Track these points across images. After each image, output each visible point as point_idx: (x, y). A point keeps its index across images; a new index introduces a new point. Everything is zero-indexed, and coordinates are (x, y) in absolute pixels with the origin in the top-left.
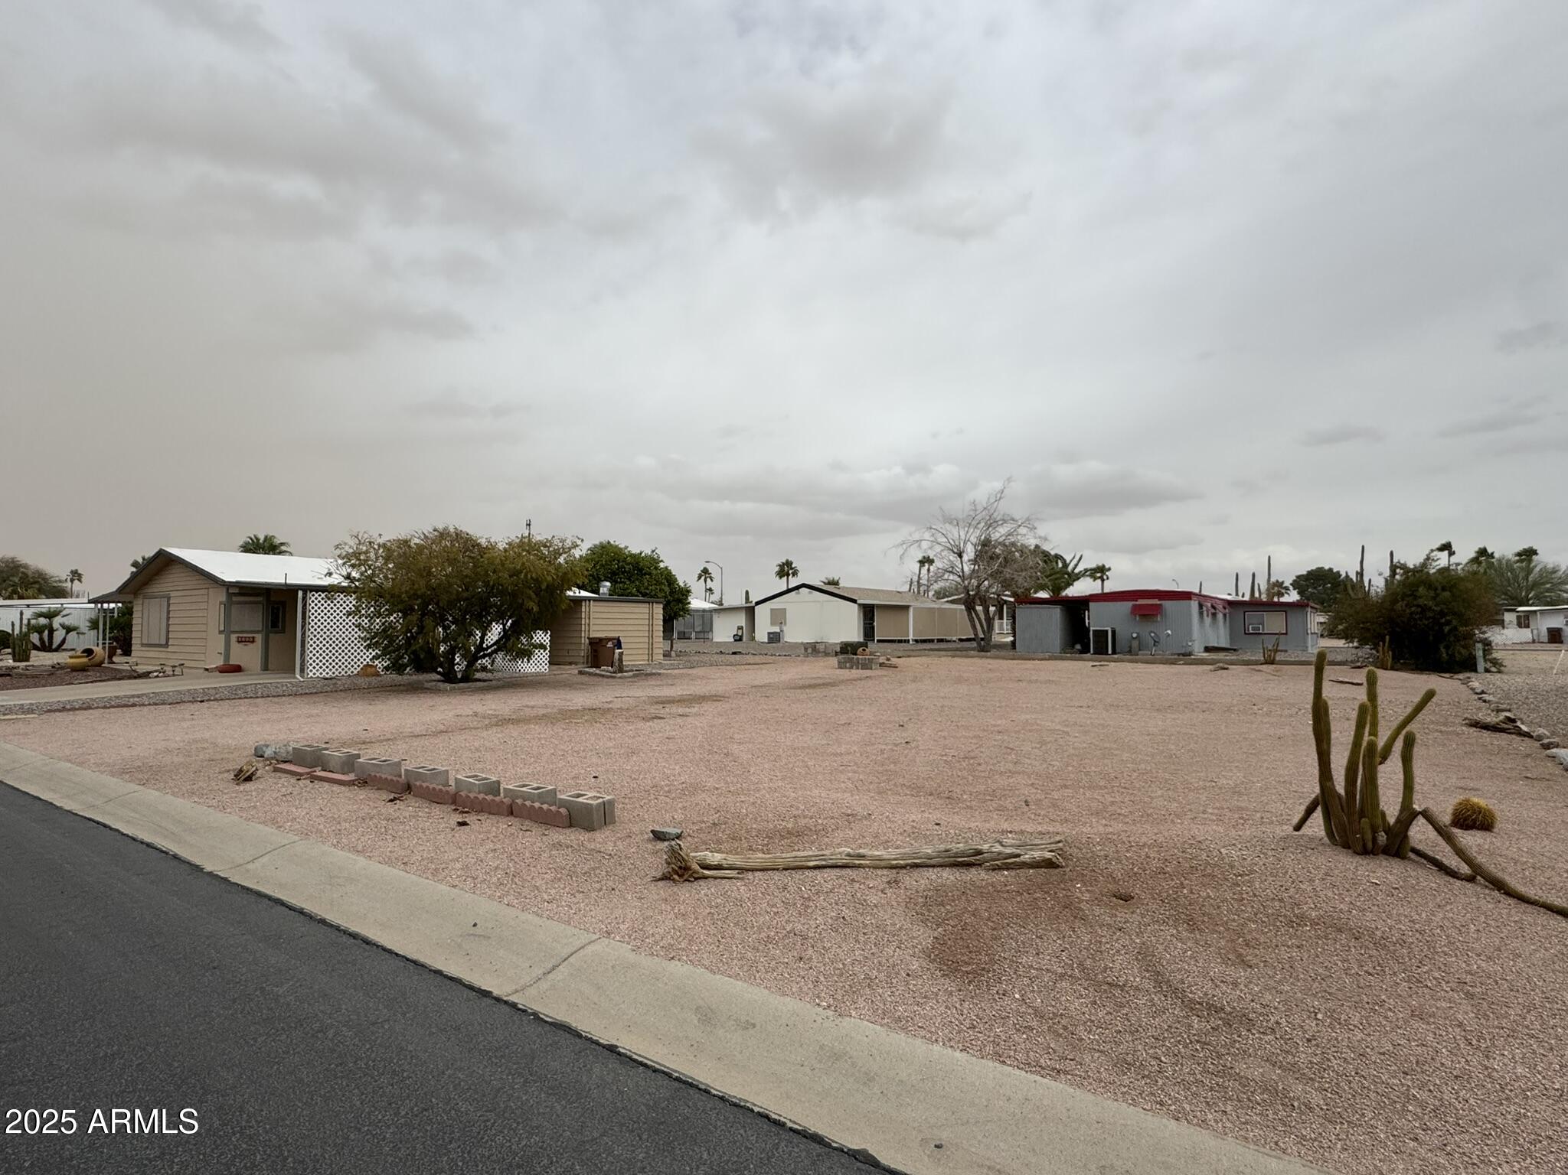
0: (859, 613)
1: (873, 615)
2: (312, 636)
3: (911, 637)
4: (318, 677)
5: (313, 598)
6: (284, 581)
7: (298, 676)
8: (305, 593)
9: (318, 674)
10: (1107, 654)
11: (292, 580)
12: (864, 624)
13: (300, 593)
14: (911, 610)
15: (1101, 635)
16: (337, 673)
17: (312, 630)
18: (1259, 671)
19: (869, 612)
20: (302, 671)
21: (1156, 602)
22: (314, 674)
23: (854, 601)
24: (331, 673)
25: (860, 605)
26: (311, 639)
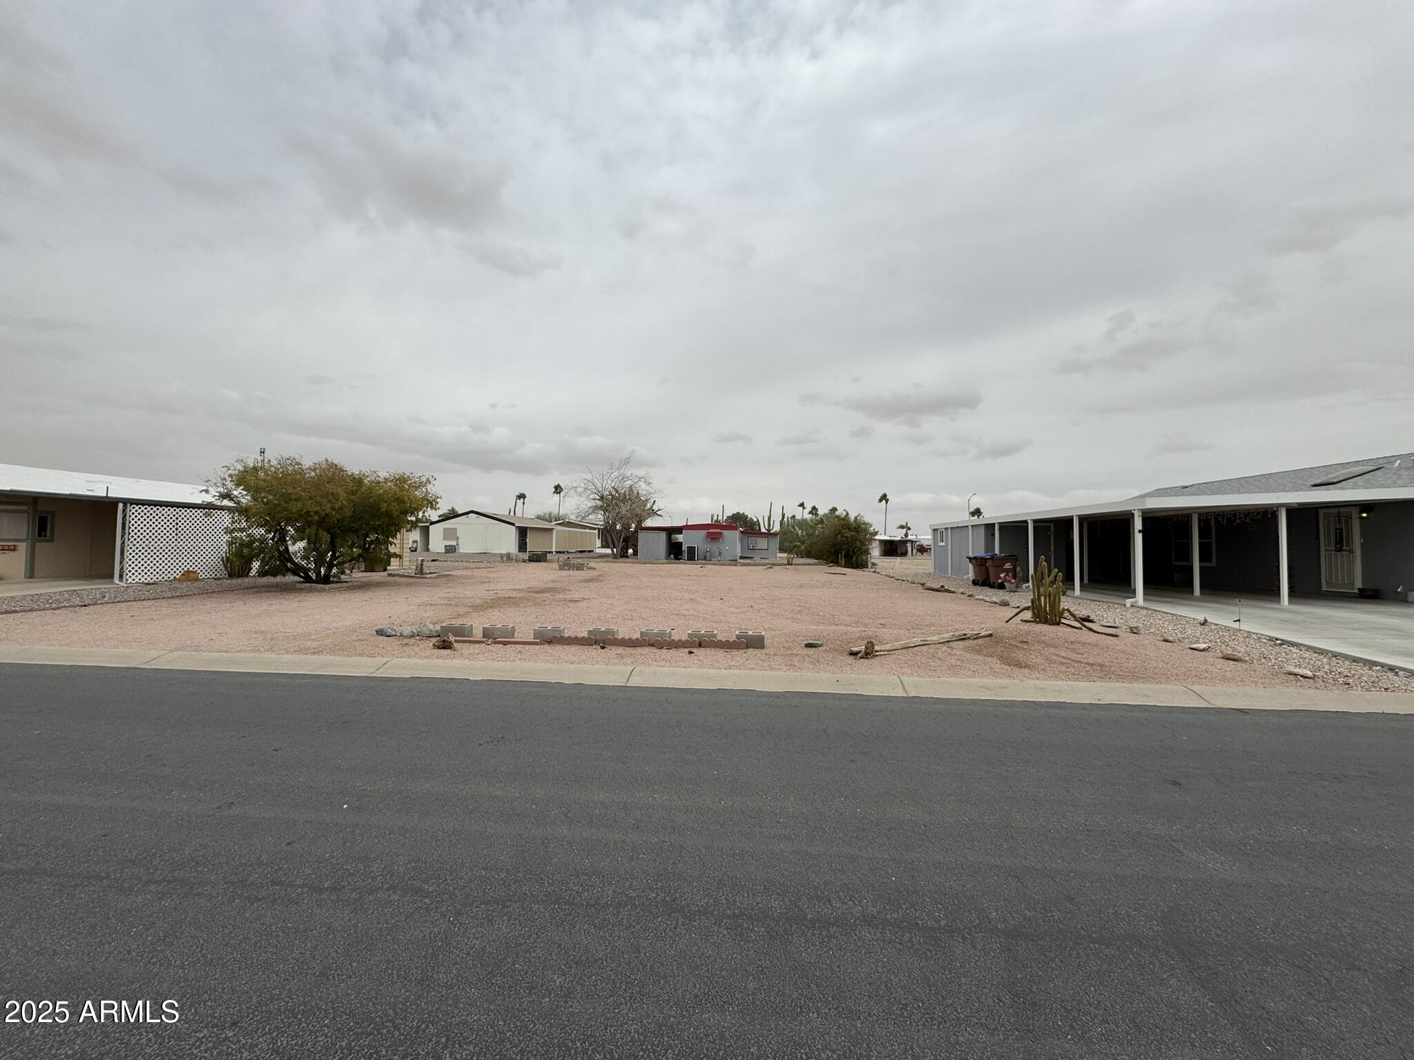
0: (516, 533)
1: (526, 535)
2: (131, 545)
3: (554, 550)
4: (137, 582)
5: (133, 511)
6: (105, 495)
7: (117, 582)
8: (125, 505)
9: (137, 580)
10: (695, 560)
11: (115, 493)
12: (519, 540)
13: (121, 506)
14: (555, 530)
15: (691, 550)
16: (155, 579)
17: (132, 539)
18: (787, 568)
19: (523, 532)
20: (121, 577)
21: (719, 531)
22: (134, 580)
23: (513, 524)
24: (149, 579)
25: (516, 527)
26: (131, 548)
